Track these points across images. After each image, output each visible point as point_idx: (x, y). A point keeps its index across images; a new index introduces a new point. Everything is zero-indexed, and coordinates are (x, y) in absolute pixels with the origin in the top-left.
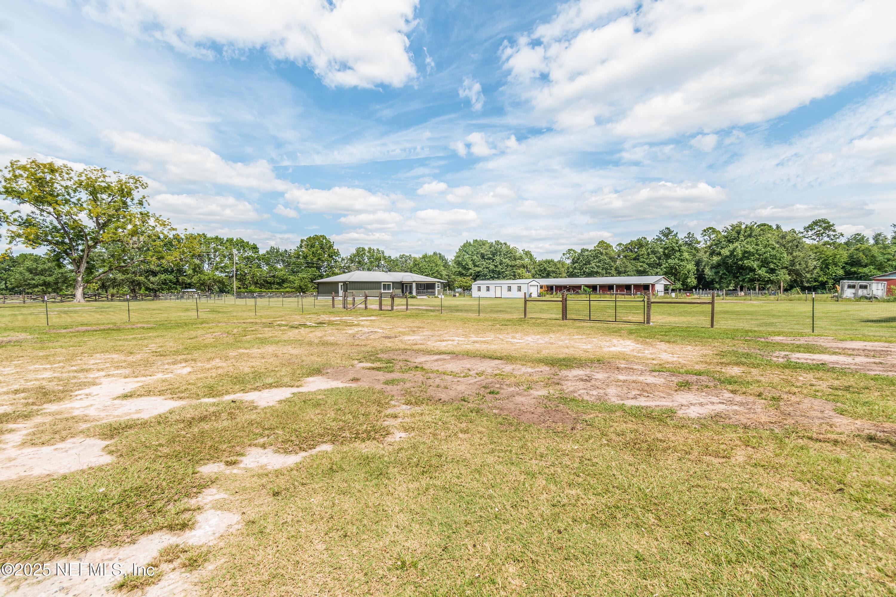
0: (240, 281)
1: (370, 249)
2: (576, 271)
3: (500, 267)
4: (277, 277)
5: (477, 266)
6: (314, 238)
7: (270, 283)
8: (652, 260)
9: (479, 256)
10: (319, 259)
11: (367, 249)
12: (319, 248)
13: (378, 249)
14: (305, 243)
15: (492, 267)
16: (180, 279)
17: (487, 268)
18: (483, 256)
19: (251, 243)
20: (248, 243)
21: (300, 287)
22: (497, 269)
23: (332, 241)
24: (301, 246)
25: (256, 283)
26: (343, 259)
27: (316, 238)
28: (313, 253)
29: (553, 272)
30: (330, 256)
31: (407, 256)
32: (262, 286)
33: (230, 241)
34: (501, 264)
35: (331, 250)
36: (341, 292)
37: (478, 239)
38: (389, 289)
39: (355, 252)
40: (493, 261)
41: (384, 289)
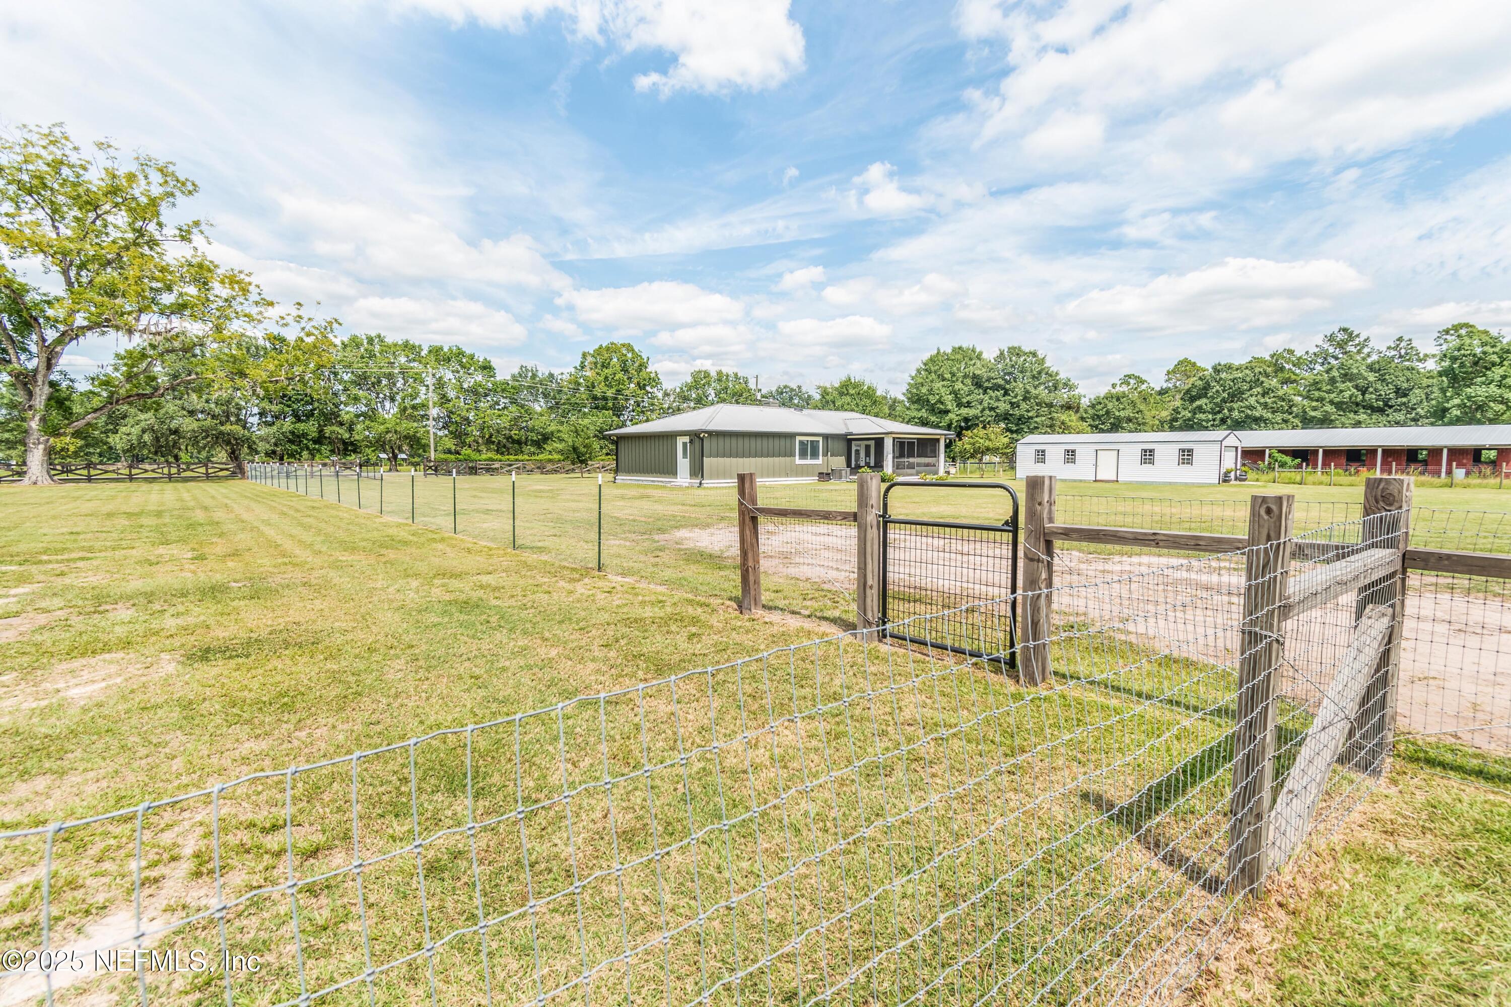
0: (456, 437)
1: (719, 373)
2: (1202, 416)
3: (1024, 406)
4: (532, 430)
5: (968, 405)
6: (608, 349)
7: (519, 442)
8: (1347, 394)
9: (968, 381)
10: (619, 392)
11: (713, 374)
12: (618, 368)
13: (736, 375)
14: (590, 359)
15: (1003, 406)
16: (328, 430)
17: (992, 409)
18: (978, 382)
19: (480, 357)
20: (472, 357)
21: (575, 449)
22: (1017, 412)
23: (645, 357)
24: (583, 367)
25: (489, 441)
26: (666, 394)
27: (612, 349)
28: (606, 378)
29: (1129, 420)
30: (641, 387)
31: (792, 390)
32: (501, 449)
33: (436, 351)
34: (1025, 399)
35: (643, 374)
36: (683, 464)
37: (964, 346)
38: (815, 455)
39: (689, 380)
40: (1006, 394)
41: (803, 454)
